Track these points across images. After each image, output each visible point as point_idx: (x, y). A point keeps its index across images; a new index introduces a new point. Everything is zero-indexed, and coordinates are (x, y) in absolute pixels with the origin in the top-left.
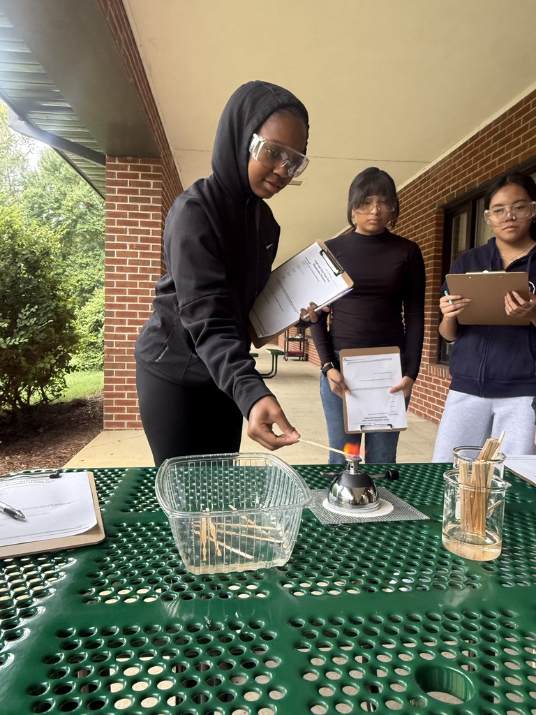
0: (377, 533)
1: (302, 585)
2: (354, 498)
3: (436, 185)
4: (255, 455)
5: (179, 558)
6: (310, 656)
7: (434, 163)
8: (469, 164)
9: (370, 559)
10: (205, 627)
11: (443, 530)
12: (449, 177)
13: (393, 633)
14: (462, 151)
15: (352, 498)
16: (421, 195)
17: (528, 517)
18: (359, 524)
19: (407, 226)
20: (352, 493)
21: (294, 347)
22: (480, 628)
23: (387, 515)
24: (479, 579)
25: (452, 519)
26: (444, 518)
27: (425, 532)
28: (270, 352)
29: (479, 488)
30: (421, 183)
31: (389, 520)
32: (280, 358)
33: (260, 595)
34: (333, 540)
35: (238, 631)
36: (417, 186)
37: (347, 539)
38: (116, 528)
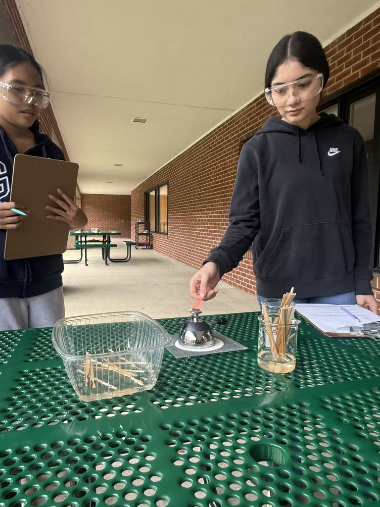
0: (215, 361)
1: (166, 401)
2: (197, 339)
3: (239, 127)
4: (125, 313)
5: (74, 391)
6: (177, 449)
7: (237, 111)
8: (260, 113)
9: (211, 379)
10: (98, 439)
11: (258, 355)
12: (247, 121)
13: (232, 426)
14: (255, 104)
15: (195, 339)
16: (229, 133)
17: (309, 343)
18: (202, 356)
19: (220, 154)
20: (196, 336)
21: (142, 239)
22: (287, 416)
23: (220, 349)
24: (283, 385)
25: (264, 348)
26: (259, 347)
27: (245, 358)
28: (125, 243)
30: (229, 125)
31: (222, 351)
32: (133, 247)
33: (136, 411)
34: (185, 368)
35: (124, 438)
36: (226, 127)
37: (194, 367)
38: (20, 374)
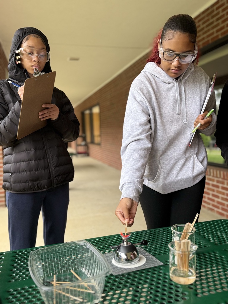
0: (140, 276)
2: (127, 258)
11: (170, 270)
23: (144, 265)
24: (187, 295)
25: (174, 264)
27: (161, 271)
29: (185, 252)
31: (145, 268)
34: (120, 283)
37: (126, 282)
38: (8, 293)
